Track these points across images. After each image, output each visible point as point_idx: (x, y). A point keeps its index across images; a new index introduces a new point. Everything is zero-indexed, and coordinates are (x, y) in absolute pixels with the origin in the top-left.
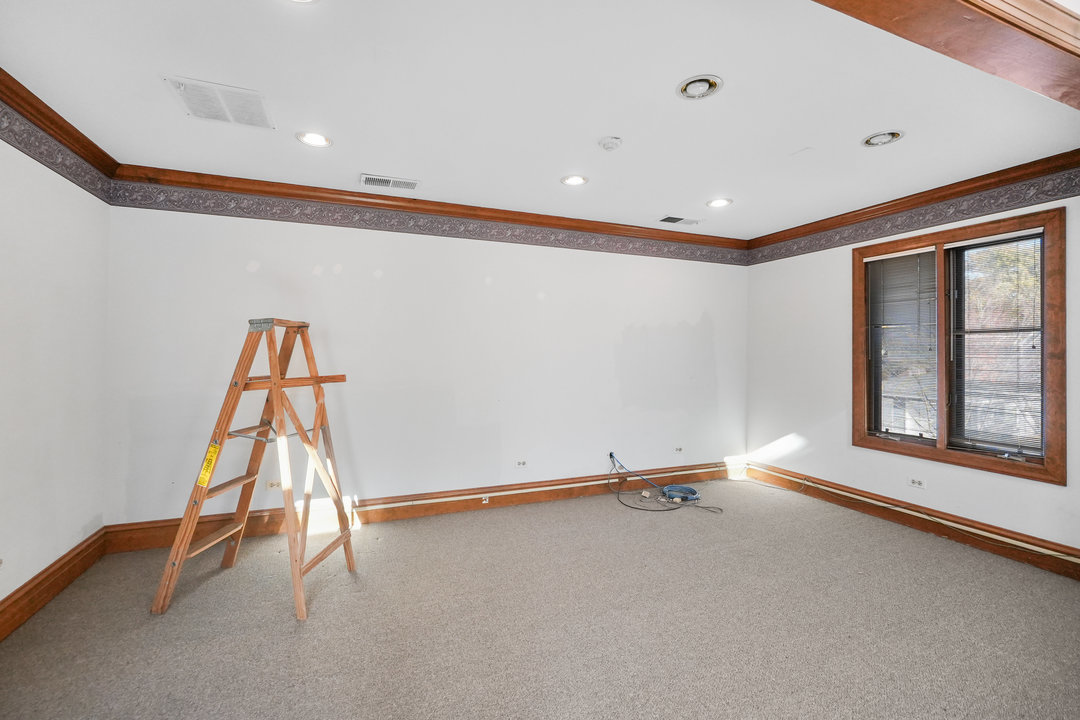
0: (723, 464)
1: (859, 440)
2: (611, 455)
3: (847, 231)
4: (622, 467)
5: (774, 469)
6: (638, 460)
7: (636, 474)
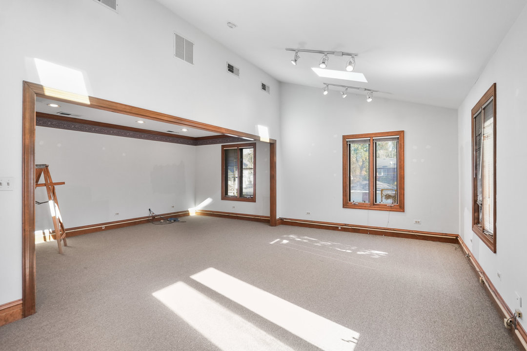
0: (188, 211)
1: (223, 198)
2: (150, 210)
3: (220, 140)
4: (153, 213)
5: (203, 211)
6: (158, 211)
7: (158, 216)
